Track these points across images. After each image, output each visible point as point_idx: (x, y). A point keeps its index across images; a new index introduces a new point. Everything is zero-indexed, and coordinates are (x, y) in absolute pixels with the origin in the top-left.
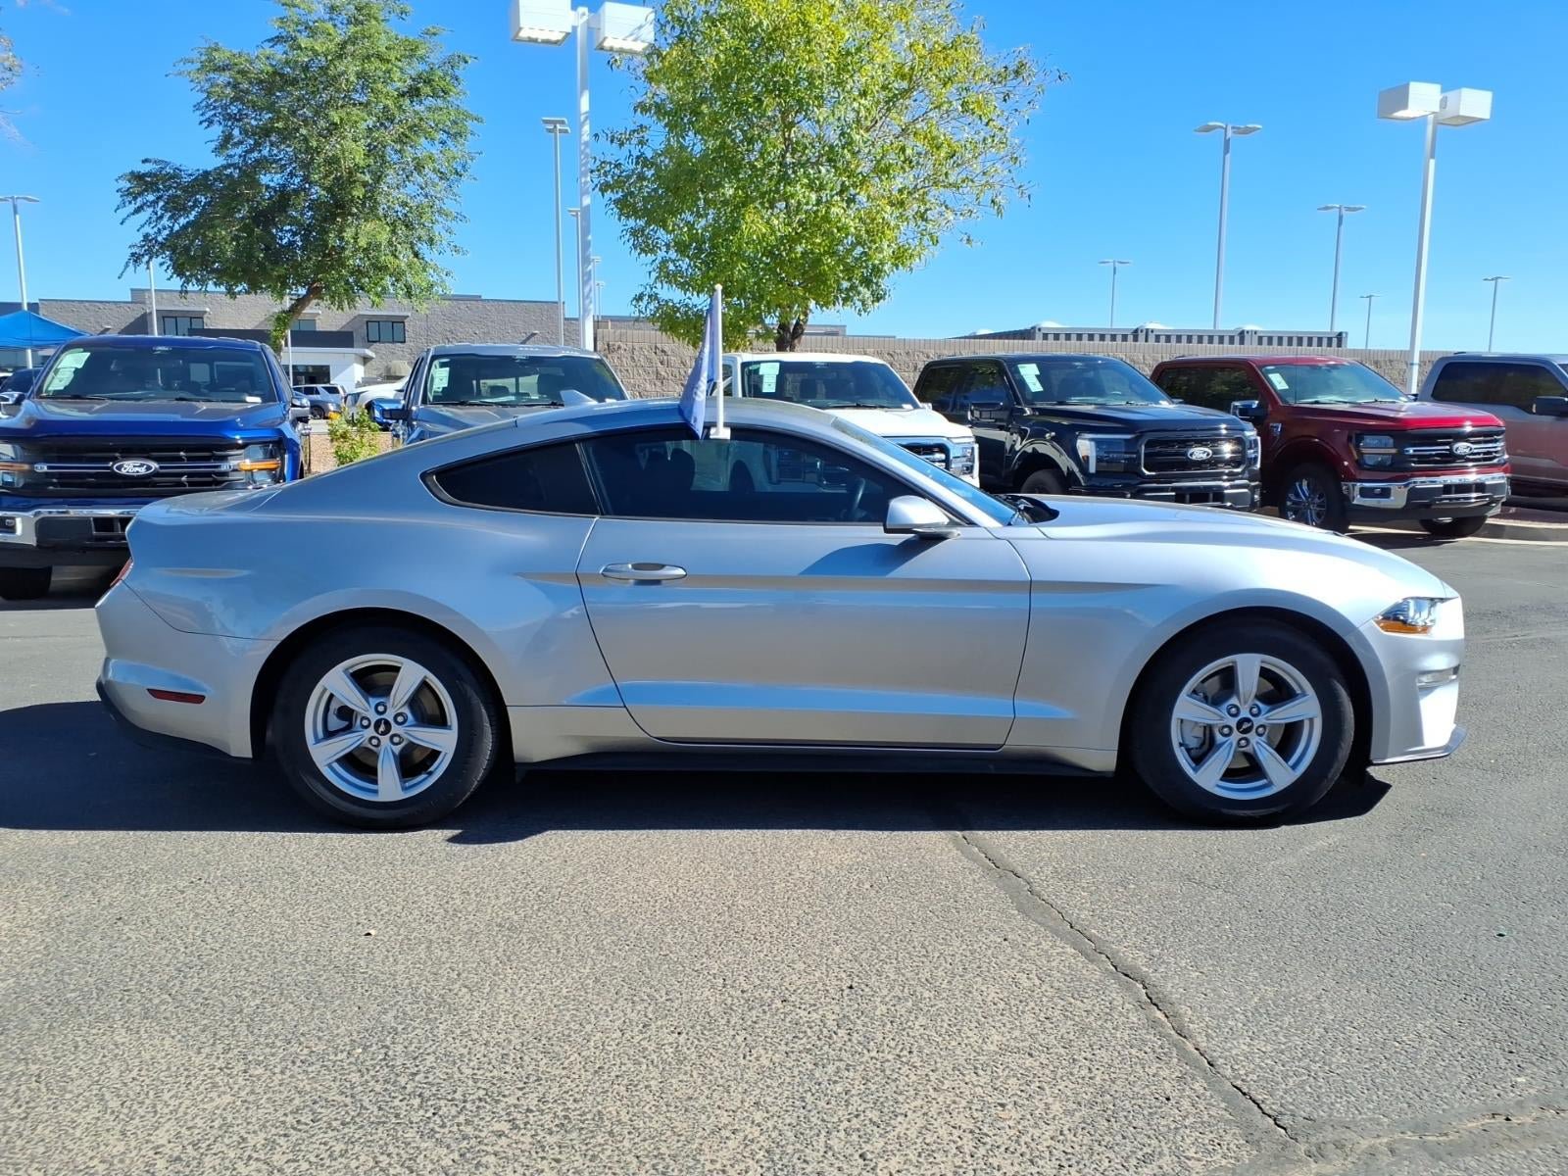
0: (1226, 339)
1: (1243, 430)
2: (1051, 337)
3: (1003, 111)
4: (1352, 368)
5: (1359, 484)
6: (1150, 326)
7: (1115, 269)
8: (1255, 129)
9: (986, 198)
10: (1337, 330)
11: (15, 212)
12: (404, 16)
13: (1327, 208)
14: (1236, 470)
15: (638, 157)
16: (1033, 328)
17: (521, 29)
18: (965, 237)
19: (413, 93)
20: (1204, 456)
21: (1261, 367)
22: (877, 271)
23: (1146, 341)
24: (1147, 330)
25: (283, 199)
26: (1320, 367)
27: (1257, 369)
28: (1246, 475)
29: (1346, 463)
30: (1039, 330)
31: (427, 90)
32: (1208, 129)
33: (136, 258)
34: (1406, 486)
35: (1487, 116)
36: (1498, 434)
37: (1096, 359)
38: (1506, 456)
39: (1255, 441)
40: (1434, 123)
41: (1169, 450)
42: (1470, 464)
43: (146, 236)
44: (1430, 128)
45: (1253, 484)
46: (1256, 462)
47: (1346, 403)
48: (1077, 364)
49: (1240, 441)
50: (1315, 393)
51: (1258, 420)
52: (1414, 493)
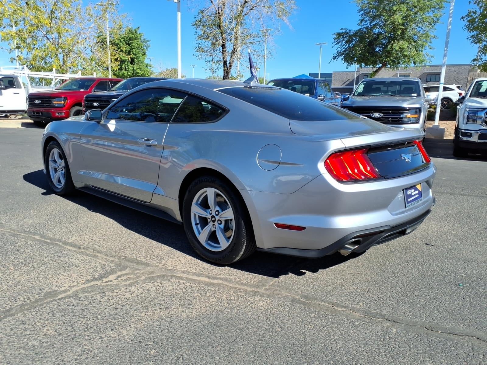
11: (321, 48)
33: (334, 58)
43: (338, 51)
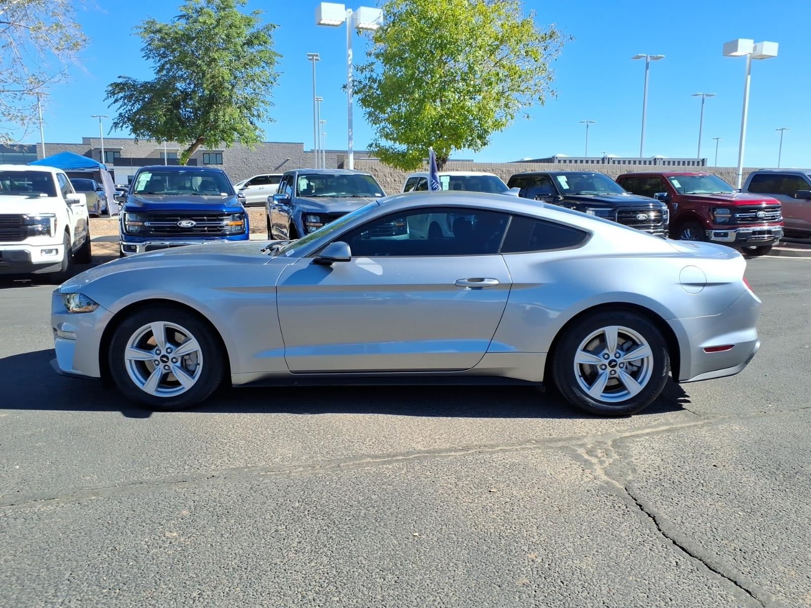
0: (648, 162)
1: (661, 206)
2: (562, 162)
3: (543, 55)
4: (710, 177)
5: (714, 231)
6: (610, 156)
7: (587, 125)
8: (661, 57)
9: (536, 97)
10: (701, 157)
12: (243, 5)
13: (697, 95)
14: (658, 225)
15: (369, 78)
16: (553, 157)
17: (322, 20)
18: (526, 115)
19: (249, 43)
20: (644, 218)
21: (668, 177)
22: (486, 132)
23: (608, 163)
24: (609, 158)
25: (186, 95)
26: (696, 177)
27: (666, 178)
28: (663, 227)
29: (708, 221)
30: (557, 158)
31: (256, 42)
32: (638, 57)
33: (116, 124)
34: (735, 232)
35: (776, 54)
36: (778, 207)
37: (592, 174)
38: (782, 218)
39: (667, 211)
40: (750, 58)
41: (628, 215)
42: (765, 221)
43: (120, 114)
44: (748, 61)
45: (666, 231)
46: (667, 221)
47: (707, 193)
48: (584, 176)
49: (660, 211)
50: (693, 189)
51: (667, 201)
52: (739, 235)
